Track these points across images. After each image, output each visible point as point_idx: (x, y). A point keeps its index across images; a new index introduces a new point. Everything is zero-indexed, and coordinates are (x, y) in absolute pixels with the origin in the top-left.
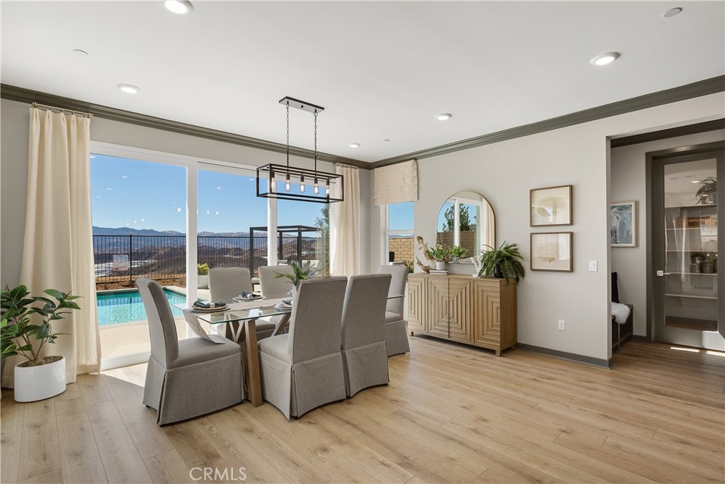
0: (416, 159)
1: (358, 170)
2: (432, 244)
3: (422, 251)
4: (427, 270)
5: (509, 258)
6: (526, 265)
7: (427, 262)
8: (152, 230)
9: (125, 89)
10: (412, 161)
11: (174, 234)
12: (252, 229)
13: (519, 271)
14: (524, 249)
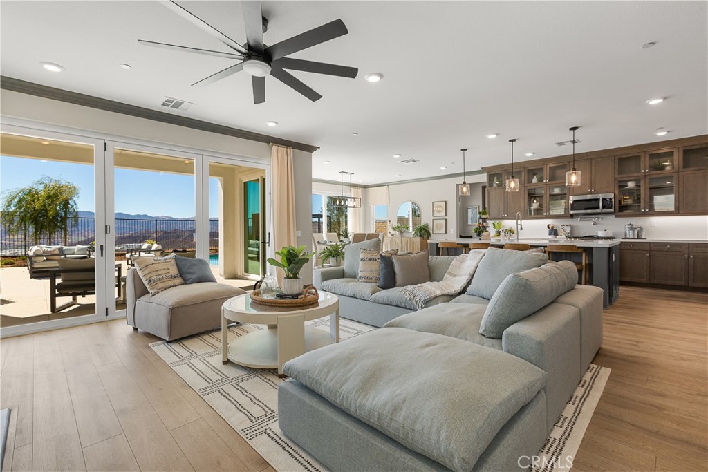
0: (388, 185)
1: (361, 188)
2: (395, 224)
3: (391, 227)
4: (393, 235)
5: (424, 229)
6: (431, 232)
7: (393, 232)
8: (146, 215)
11: (167, 219)
13: (429, 234)
14: (430, 226)
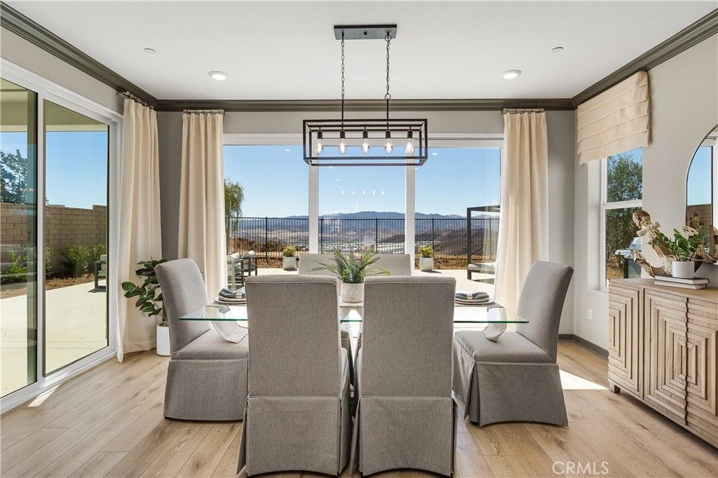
0: (645, 69)
1: (543, 114)
9: (217, 77)
10: (636, 76)
12: (469, 210)
